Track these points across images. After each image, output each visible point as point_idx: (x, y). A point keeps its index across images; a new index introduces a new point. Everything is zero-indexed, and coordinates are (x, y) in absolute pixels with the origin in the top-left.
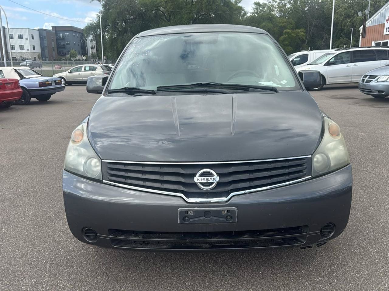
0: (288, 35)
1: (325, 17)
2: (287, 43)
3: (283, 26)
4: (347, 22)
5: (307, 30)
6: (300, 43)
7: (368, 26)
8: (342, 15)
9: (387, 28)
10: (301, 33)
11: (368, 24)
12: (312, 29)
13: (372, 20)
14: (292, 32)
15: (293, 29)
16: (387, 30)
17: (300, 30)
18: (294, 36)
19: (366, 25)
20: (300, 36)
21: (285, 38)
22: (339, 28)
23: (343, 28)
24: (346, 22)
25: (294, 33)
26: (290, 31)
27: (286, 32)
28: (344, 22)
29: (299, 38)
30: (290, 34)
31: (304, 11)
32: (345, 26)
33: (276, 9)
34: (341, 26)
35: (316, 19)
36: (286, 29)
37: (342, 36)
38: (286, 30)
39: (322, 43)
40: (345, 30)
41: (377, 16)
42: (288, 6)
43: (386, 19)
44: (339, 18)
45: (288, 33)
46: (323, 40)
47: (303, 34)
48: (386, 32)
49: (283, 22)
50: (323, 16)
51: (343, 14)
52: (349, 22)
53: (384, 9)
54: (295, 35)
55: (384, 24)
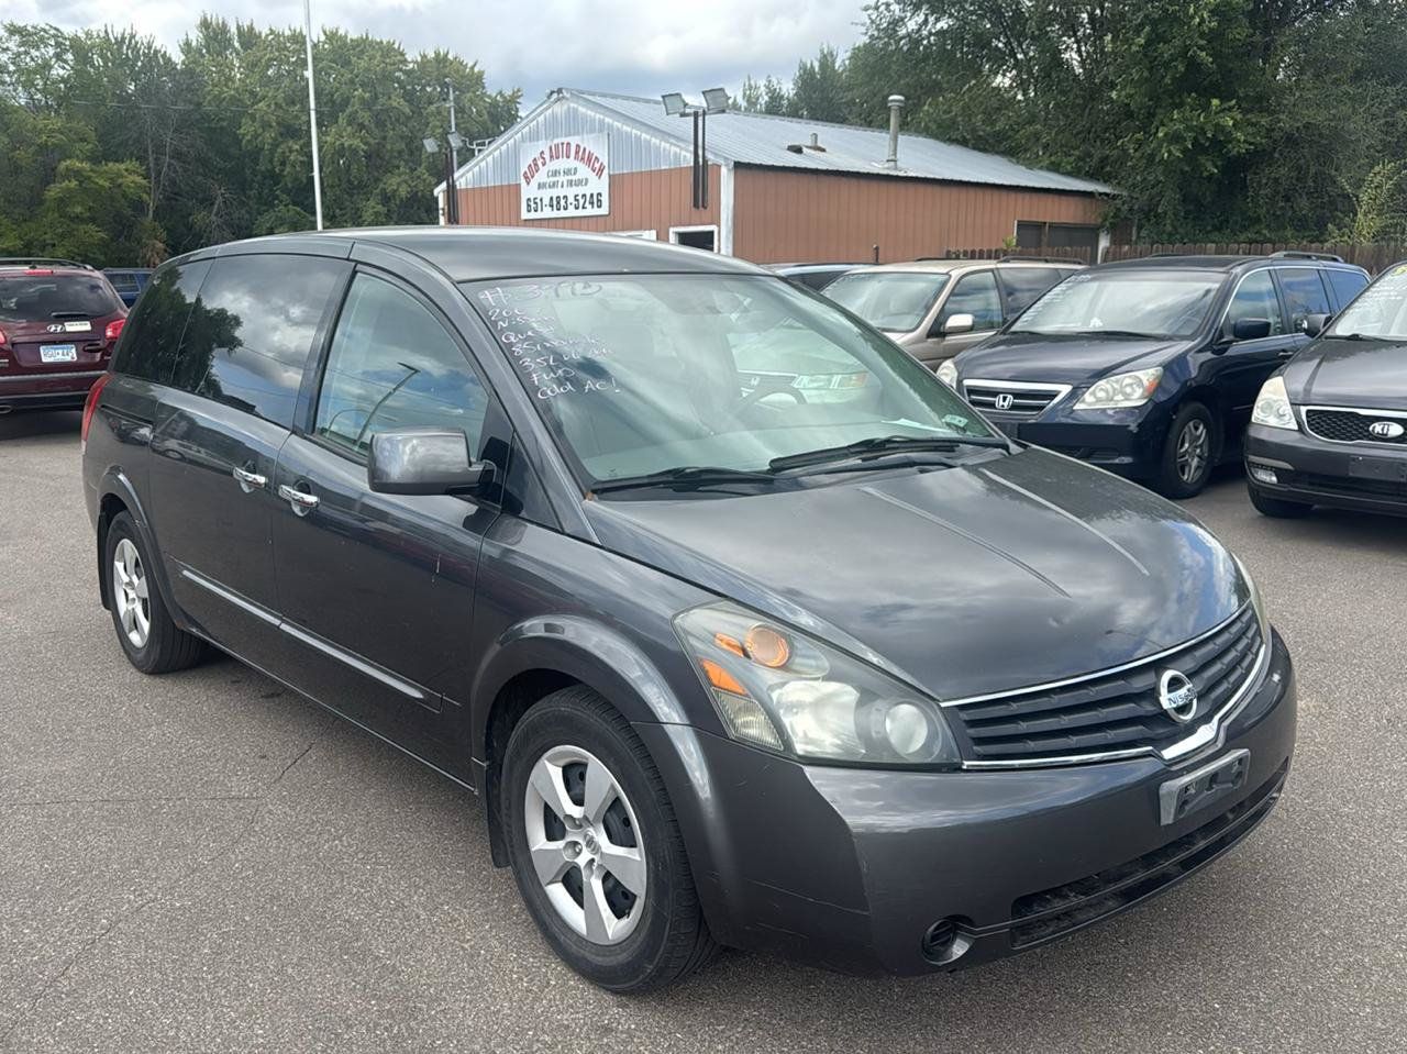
0: (81, 183)
1: (206, 125)
2: (78, 209)
3: (53, 144)
4: (291, 152)
5: (148, 169)
6: (129, 212)
7: (463, 187)
8: (271, 126)
9: (529, 200)
10: (131, 178)
11: (463, 180)
12: (166, 165)
13: (477, 169)
14: (92, 170)
15: (95, 159)
16: (529, 206)
17: (123, 166)
18: (102, 186)
19: (457, 183)
20: (129, 187)
21: (68, 189)
22: (263, 168)
23: (277, 170)
24: (287, 150)
25: (100, 174)
26: (86, 166)
27: (67, 169)
28: (279, 150)
29: (124, 196)
30: (89, 178)
31: (124, 99)
32: (283, 163)
33: (11, 77)
34: (271, 161)
35: (175, 131)
36: (70, 158)
37: (277, 197)
38: (68, 162)
39: (213, 218)
40: (287, 179)
41: (490, 159)
42: (58, 71)
43: (522, 173)
44: (260, 135)
45: (77, 174)
46: (216, 206)
47: (139, 179)
48: (529, 211)
49: (52, 131)
50: (197, 120)
51: (274, 124)
52: (297, 150)
53: (512, 140)
54: (107, 184)
55: (518, 186)
